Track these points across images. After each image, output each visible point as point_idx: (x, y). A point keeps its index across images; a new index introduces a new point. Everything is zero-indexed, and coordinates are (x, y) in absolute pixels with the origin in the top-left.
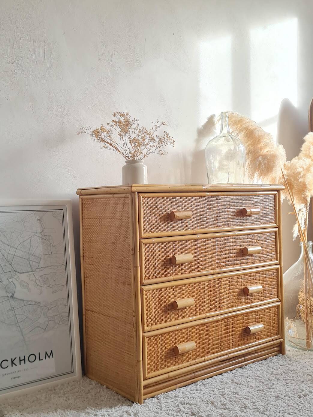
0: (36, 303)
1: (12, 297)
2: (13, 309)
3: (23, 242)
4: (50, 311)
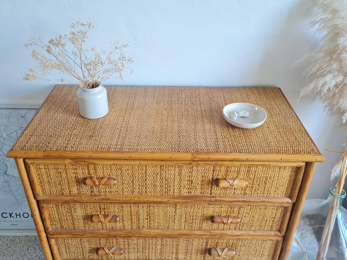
1: (5, 173)
2: (7, 181)
3: (10, 134)
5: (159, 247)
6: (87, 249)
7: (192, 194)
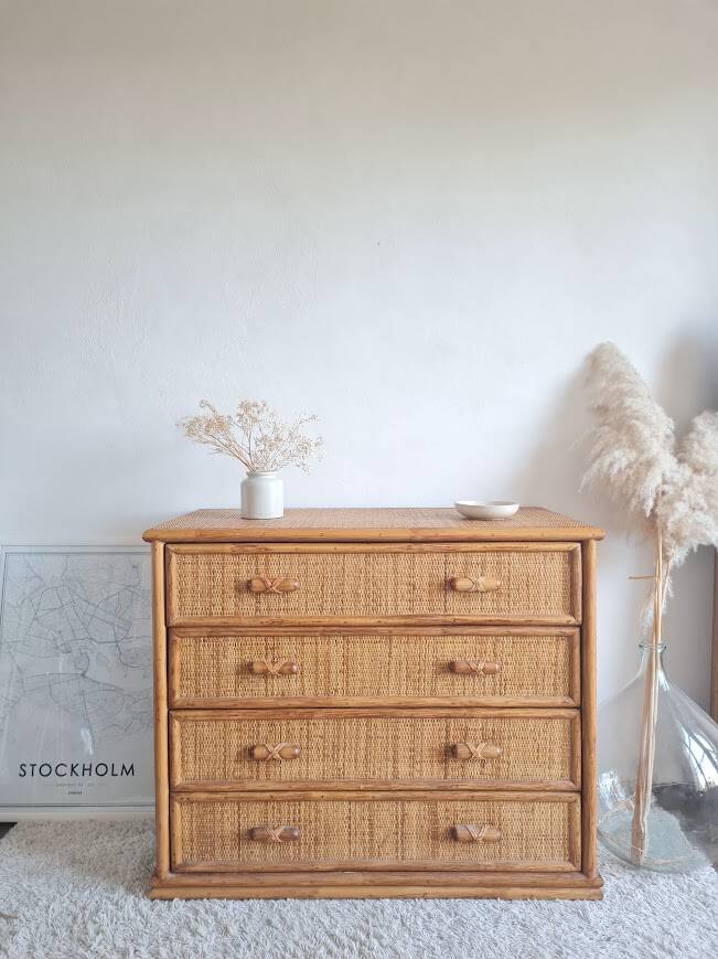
0: (117, 689)
1: (83, 675)
2: (82, 693)
3: (108, 598)
4: (137, 704)
5: (363, 745)
6: (234, 750)
7: (417, 612)
